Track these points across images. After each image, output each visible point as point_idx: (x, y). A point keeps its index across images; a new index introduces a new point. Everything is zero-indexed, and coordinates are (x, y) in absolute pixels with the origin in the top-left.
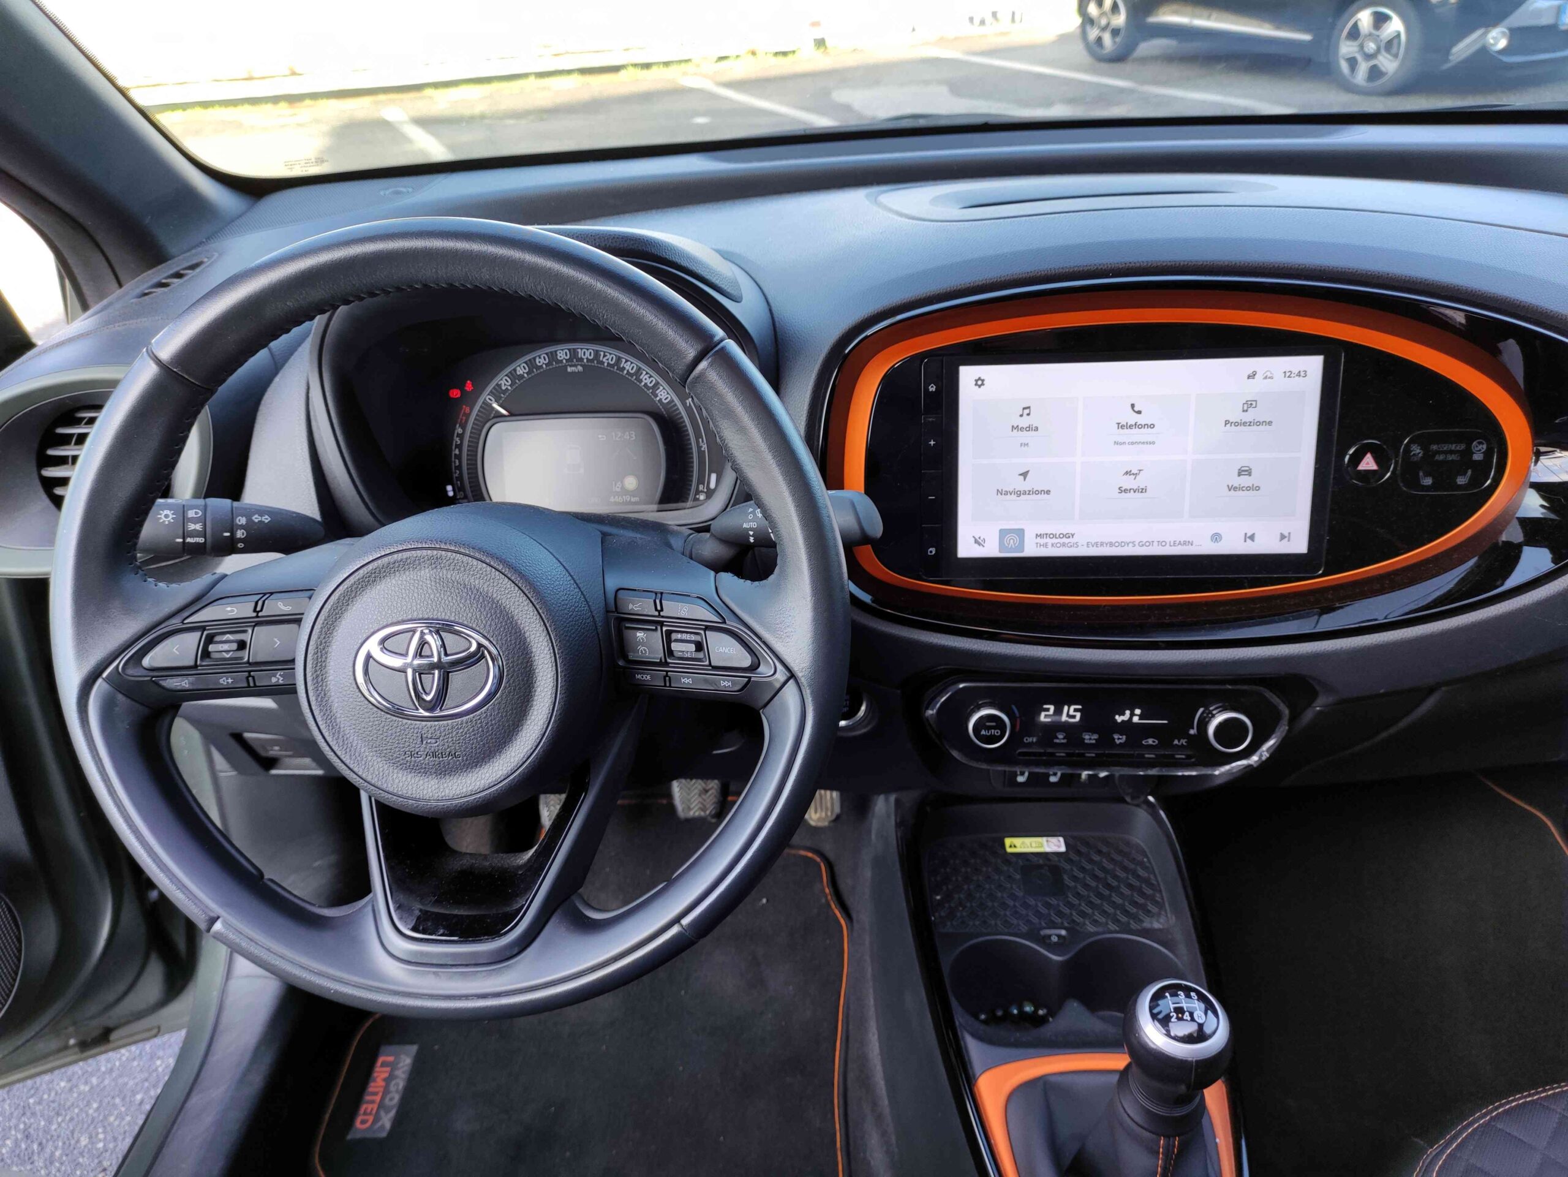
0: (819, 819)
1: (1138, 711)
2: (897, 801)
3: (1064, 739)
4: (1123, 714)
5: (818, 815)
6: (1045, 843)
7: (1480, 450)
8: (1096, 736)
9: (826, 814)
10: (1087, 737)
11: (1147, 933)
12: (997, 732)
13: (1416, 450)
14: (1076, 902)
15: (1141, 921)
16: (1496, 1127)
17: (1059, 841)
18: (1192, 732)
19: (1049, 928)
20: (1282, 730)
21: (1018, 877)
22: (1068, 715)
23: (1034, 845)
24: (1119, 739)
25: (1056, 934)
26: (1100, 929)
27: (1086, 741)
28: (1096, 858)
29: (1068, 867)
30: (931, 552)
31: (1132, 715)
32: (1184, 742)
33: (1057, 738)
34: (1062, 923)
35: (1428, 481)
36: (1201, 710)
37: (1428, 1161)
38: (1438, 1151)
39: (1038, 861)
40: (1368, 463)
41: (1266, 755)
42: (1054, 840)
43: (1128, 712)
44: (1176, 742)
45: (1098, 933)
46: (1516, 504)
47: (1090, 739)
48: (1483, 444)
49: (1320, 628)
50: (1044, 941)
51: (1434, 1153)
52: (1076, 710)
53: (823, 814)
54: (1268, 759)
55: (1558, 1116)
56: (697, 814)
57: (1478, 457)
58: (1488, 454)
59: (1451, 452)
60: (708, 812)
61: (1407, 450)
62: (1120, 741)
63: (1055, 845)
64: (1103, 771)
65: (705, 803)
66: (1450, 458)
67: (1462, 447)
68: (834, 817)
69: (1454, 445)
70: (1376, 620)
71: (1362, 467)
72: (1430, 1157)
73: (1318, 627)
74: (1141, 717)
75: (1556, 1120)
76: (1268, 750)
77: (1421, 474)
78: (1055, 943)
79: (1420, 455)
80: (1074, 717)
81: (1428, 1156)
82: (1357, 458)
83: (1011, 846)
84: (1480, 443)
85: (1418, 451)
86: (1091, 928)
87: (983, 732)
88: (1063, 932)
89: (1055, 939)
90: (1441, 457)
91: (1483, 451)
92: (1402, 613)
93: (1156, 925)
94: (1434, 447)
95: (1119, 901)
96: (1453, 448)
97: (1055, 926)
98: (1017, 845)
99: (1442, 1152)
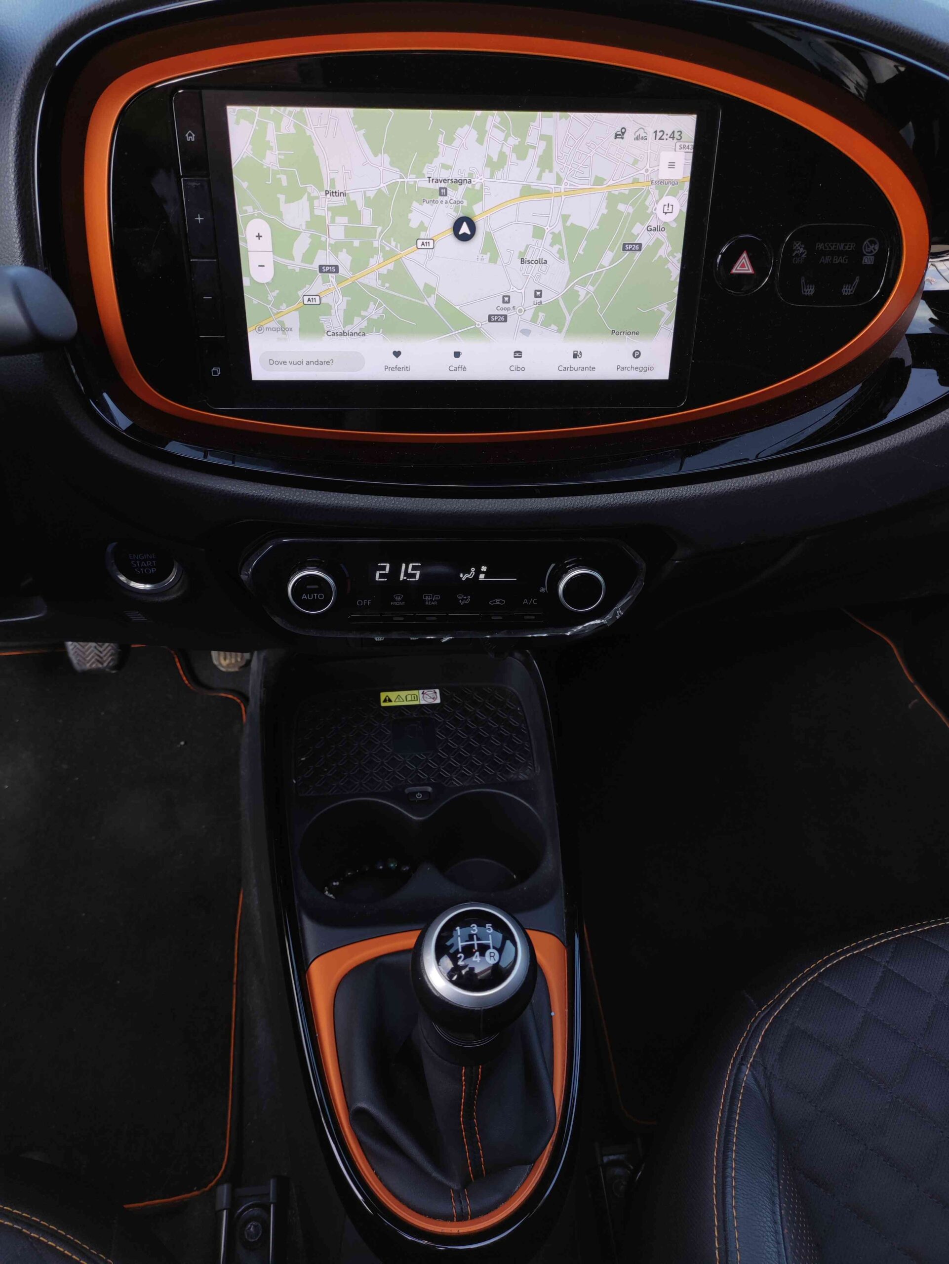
0: (228, 666)
1: (484, 569)
2: (265, 659)
3: (401, 601)
4: (469, 572)
5: (228, 661)
6: (421, 696)
7: (872, 252)
8: (438, 597)
9: (236, 661)
10: (428, 598)
11: (512, 786)
12: (320, 596)
13: (800, 249)
14: (444, 755)
15: (508, 772)
16: (824, 985)
17: (436, 693)
18: (542, 590)
19: (415, 785)
20: (638, 586)
21: (389, 732)
22: (406, 574)
23: (409, 698)
24: (464, 599)
25: (419, 791)
26: (466, 784)
27: (427, 603)
28: (471, 709)
29: (441, 720)
30: (215, 372)
31: (478, 572)
32: (534, 601)
33: (395, 601)
34: (429, 779)
35: (810, 291)
36: (553, 565)
37: (755, 1024)
38: (766, 1011)
39: (412, 714)
40: (743, 266)
41: (620, 613)
42: (430, 692)
43: (473, 570)
44: (525, 601)
45: (462, 788)
46: (906, 318)
47: (431, 601)
48: (875, 243)
49: (685, 471)
50: (407, 801)
51: (762, 1015)
52: (414, 568)
53: (233, 661)
54: (622, 617)
55: (882, 969)
56: (94, 666)
57: (868, 260)
58: (880, 257)
59: (839, 253)
60: (105, 664)
61: (789, 248)
62: (464, 602)
63: (430, 697)
64: (446, 635)
65: (102, 655)
66: (837, 260)
67: (851, 247)
68: (243, 663)
69: (843, 245)
70: (747, 460)
71: (737, 269)
72: (759, 1019)
73: (682, 470)
74: (487, 574)
75: (880, 974)
76: (622, 608)
77: (803, 281)
78: (420, 801)
79: (804, 256)
80: (414, 576)
81: (756, 1018)
82: (731, 259)
83: (385, 701)
84: (872, 242)
85: (802, 250)
86: (457, 783)
87: (304, 597)
88: (430, 789)
89: (419, 796)
90: (826, 260)
91: (875, 252)
92: (775, 451)
93: (522, 777)
94: (820, 246)
95: (488, 753)
96: (841, 248)
97: (419, 782)
98: (393, 699)
99: (769, 1014)
